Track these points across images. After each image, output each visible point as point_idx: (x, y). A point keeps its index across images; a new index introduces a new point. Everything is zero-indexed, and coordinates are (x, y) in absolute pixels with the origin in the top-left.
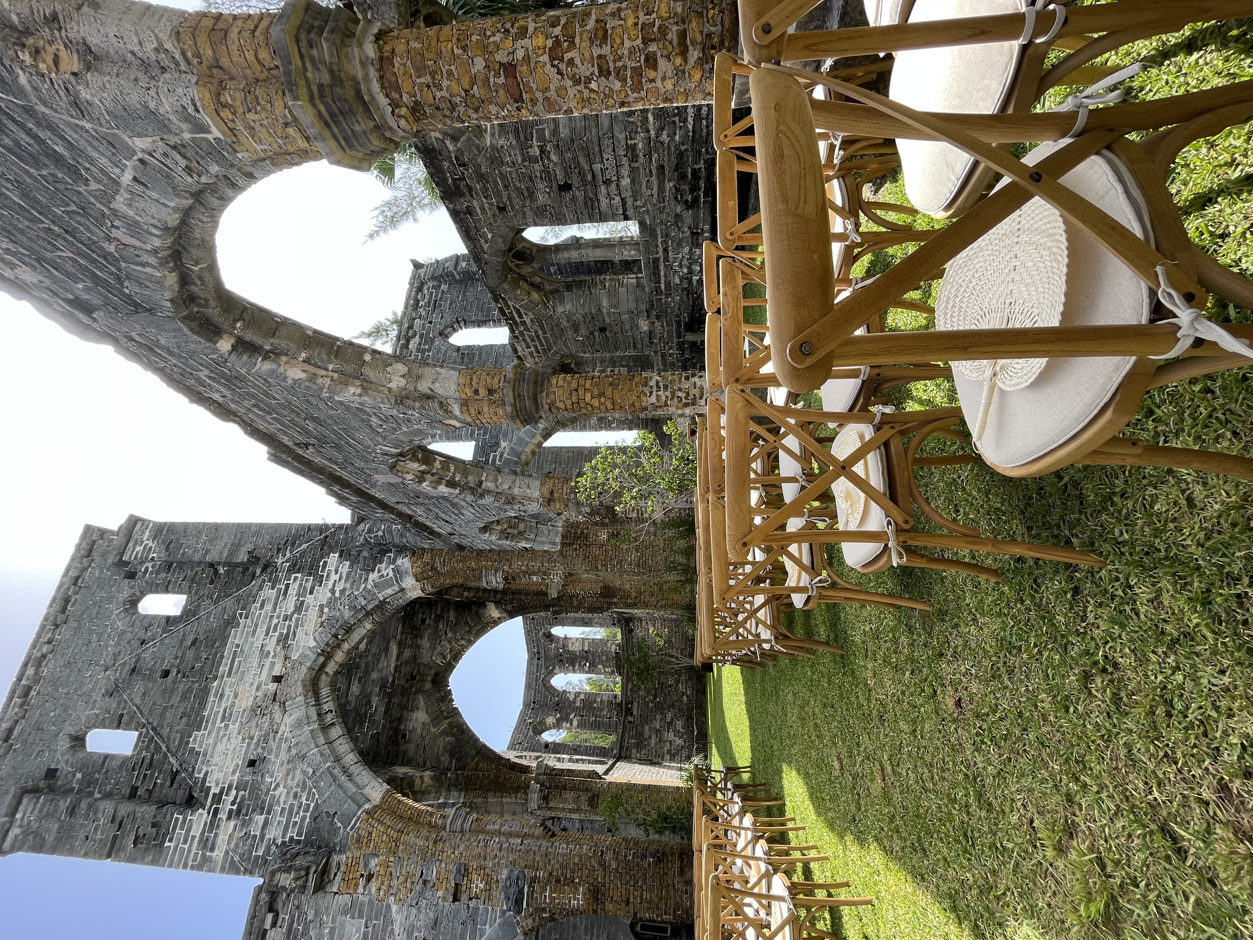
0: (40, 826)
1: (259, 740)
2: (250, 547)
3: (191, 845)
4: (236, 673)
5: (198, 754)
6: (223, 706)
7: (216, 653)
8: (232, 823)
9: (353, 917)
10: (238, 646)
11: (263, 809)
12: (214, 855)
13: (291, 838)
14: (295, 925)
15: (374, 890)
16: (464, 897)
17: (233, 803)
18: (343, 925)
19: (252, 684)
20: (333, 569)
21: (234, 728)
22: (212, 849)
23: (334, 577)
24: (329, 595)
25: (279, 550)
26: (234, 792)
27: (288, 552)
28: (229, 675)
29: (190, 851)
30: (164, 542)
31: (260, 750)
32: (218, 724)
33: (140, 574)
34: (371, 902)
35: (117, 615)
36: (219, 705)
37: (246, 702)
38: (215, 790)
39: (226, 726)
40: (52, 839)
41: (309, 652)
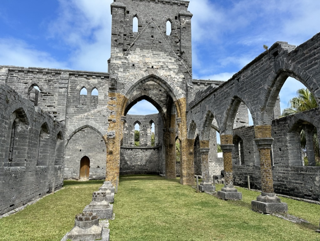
0: (118, 15)
1: (139, 66)
2: (185, 52)
3: (116, 54)
4: (154, 56)
5: (135, 51)
6: (146, 55)
7: (158, 49)
8: (121, 63)
9: (104, 97)
10: (160, 55)
11: (124, 70)
12: (114, 60)
13: (119, 79)
14: (102, 83)
15: (110, 101)
16: (109, 122)
17: (125, 62)
18: (102, 95)
19: (151, 61)
20: (180, 77)
21: (141, 59)
22: (115, 60)
23: (178, 77)
24: (173, 77)
25: (184, 60)
26: (127, 62)
28: (153, 54)
29: (115, 54)
30: (186, 26)
31: (136, 67)
32: (142, 54)
33: (176, 21)
34: (107, 100)
35: (166, 18)
36: (146, 54)
37: (147, 60)
38: (127, 57)
39: (141, 57)
40: (115, 19)
41: (159, 74)
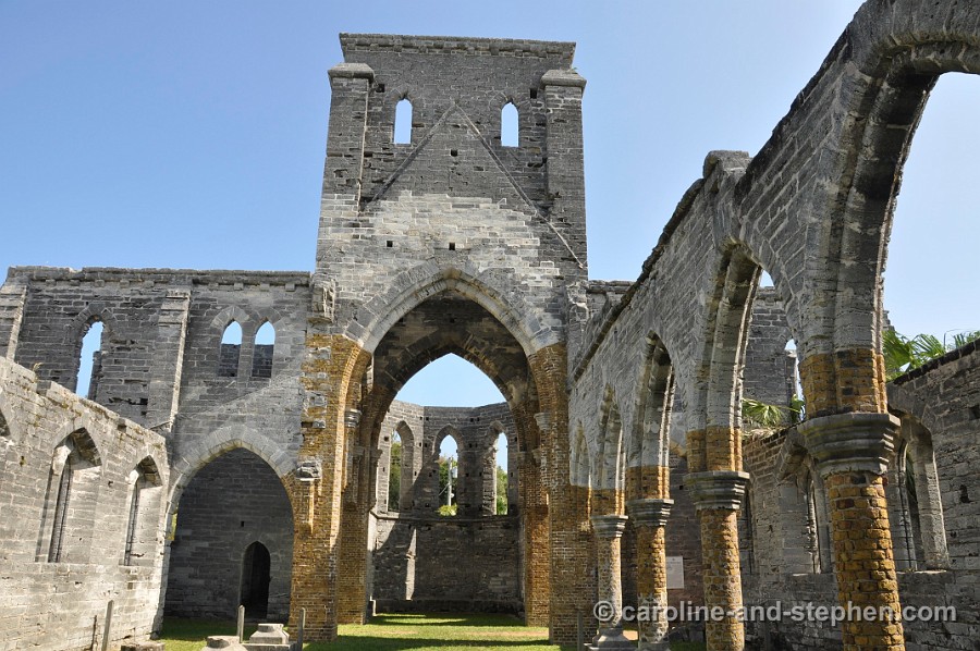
0: (348, 98)
1: (406, 245)
2: (562, 193)
4: (456, 212)
5: (396, 199)
6: (431, 209)
7: (471, 190)
8: (349, 240)
9: (292, 347)
10: (478, 206)
11: (359, 261)
13: (339, 289)
15: (308, 360)
16: (304, 430)
17: (363, 237)
18: (287, 341)
19: (447, 227)
20: (546, 273)
21: (415, 222)
22: (333, 230)
23: (538, 276)
24: (523, 275)
25: (561, 220)
26: (370, 235)
27: (559, 228)
28: (454, 206)
29: (332, 213)
30: (564, 116)
31: (399, 247)
32: (417, 208)
33: (534, 101)
34: (301, 359)
35: (500, 95)
36: (431, 205)
37: (435, 226)
38: (372, 220)
39: (415, 216)
40: (340, 110)
41: (474, 268)
